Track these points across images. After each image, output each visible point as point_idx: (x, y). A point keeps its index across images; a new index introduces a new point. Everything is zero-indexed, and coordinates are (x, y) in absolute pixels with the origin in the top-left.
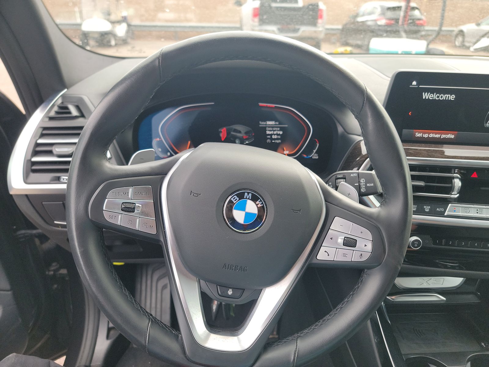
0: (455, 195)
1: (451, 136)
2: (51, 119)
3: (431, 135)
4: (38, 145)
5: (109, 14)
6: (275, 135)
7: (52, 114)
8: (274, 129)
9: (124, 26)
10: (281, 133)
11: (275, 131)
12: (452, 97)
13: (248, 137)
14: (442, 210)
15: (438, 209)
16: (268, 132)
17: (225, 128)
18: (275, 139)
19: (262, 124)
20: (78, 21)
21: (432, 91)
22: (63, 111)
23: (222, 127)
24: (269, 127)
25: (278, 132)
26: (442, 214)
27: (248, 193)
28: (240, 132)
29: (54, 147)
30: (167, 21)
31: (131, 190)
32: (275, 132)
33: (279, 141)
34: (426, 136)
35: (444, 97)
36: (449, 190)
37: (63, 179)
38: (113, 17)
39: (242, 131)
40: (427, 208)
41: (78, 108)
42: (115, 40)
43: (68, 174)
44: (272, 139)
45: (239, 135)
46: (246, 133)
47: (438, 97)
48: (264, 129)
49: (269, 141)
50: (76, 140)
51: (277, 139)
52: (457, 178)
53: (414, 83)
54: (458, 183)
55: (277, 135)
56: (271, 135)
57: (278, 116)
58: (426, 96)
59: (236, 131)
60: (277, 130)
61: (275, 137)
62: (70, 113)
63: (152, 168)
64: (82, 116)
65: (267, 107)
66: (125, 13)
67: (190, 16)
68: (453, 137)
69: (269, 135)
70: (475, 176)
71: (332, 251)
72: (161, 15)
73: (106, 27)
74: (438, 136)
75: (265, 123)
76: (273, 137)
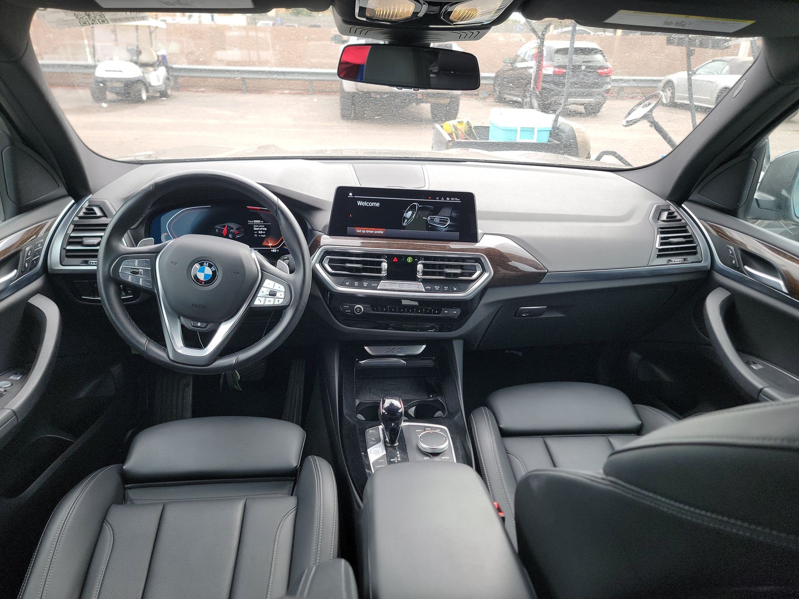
0: (384, 274)
1: (381, 232)
2: (80, 218)
3: (367, 231)
4: (71, 237)
5: (139, 53)
6: (261, 231)
7: (81, 214)
8: (260, 226)
9: (162, 71)
10: (266, 229)
12: (378, 205)
14: (376, 285)
15: (373, 285)
16: (255, 229)
18: (261, 234)
19: (250, 222)
20: (90, 62)
21: (364, 200)
22: (90, 212)
24: (256, 225)
25: (263, 229)
26: (375, 288)
27: (206, 263)
28: (232, 228)
29: (84, 239)
30: (229, 63)
31: (137, 261)
32: (261, 229)
33: (265, 236)
34: (364, 232)
35: (372, 204)
36: (380, 271)
37: (90, 263)
38: (144, 58)
39: (234, 228)
40: (365, 284)
41: (101, 209)
42: (147, 91)
43: (96, 259)
44: (258, 234)
46: (237, 229)
47: (368, 204)
48: (252, 226)
49: (256, 235)
50: (101, 234)
51: (263, 234)
52: (385, 262)
53: (351, 194)
54: (385, 265)
55: (263, 231)
56: (258, 231)
57: (263, 216)
58: (360, 203)
60: (263, 227)
62: (95, 214)
63: (150, 249)
64: (105, 216)
65: (253, 209)
66: (163, 52)
67: (266, 55)
68: (382, 232)
69: (256, 231)
70: (395, 260)
71: (263, 299)
72: (220, 54)
73: (133, 72)
74: (372, 232)
75: (252, 222)
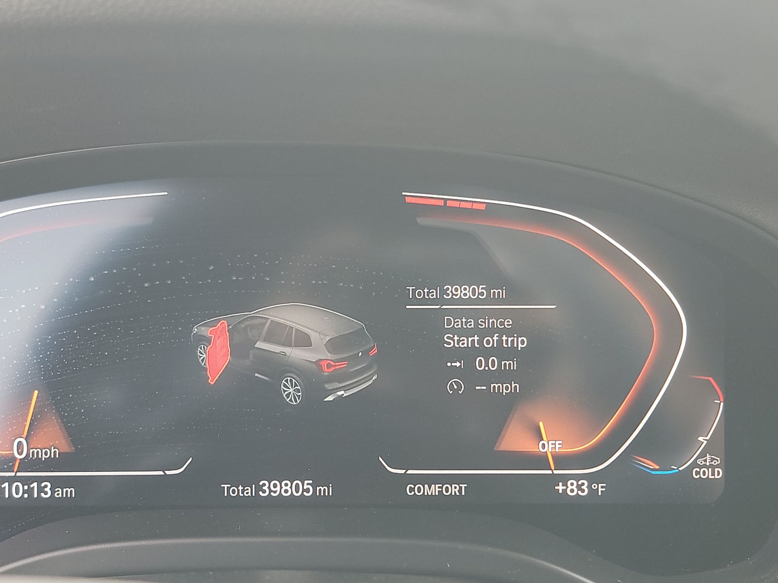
6: (487, 353)
8: (486, 323)
10: (521, 343)
11: (490, 332)
13: (343, 365)
16: (452, 342)
17: (223, 323)
18: (488, 377)
23: (209, 313)
24: (457, 314)
25: (507, 341)
28: (303, 341)
32: (488, 339)
33: (513, 386)
39: (314, 336)
44: (470, 375)
45: (296, 354)
46: (334, 345)
48: (433, 324)
51: (502, 376)
55: (501, 352)
56: (468, 355)
59: (279, 333)
60: (502, 332)
61: (494, 364)
69: (456, 353)
75: (436, 294)
76: (480, 364)
